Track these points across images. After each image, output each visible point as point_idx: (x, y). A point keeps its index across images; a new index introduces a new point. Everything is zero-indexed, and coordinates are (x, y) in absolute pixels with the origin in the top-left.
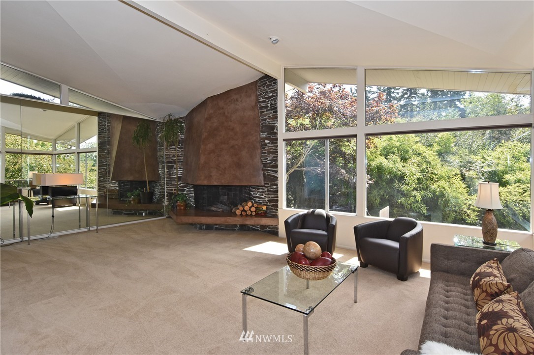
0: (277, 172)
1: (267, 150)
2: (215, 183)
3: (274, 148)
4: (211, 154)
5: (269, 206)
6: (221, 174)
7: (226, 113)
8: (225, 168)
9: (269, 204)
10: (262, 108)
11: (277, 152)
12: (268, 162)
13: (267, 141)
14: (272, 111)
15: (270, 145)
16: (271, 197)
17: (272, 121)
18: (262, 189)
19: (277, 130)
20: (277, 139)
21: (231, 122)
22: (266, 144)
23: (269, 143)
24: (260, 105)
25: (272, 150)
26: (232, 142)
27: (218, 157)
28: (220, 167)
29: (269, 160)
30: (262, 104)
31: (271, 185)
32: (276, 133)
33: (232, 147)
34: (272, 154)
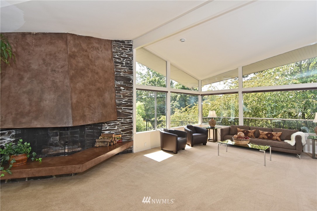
0: (132, 109)
1: (123, 94)
2: (90, 123)
3: (129, 93)
4: (82, 94)
5: (123, 134)
6: (92, 113)
7: (90, 57)
8: (95, 108)
9: (122, 133)
10: (116, 62)
11: (132, 96)
12: (123, 102)
13: (122, 88)
14: (128, 68)
15: (124, 91)
16: (125, 128)
17: (127, 75)
18: (114, 123)
19: (132, 82)
20: (132, 88)
21: (96, 66)
22: (121, 90)
23: (123, 89)
24: (115, 60)
25: (127, 95)
26: (98, 85)
27: (89, 97)
28: (91, 106)
29: (124, 102)
30: (117, 60)
31: (124, 119)
32: (132, 84)
33: (99, 89)
34: (127, 97)
